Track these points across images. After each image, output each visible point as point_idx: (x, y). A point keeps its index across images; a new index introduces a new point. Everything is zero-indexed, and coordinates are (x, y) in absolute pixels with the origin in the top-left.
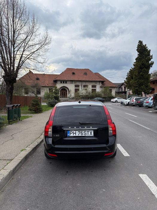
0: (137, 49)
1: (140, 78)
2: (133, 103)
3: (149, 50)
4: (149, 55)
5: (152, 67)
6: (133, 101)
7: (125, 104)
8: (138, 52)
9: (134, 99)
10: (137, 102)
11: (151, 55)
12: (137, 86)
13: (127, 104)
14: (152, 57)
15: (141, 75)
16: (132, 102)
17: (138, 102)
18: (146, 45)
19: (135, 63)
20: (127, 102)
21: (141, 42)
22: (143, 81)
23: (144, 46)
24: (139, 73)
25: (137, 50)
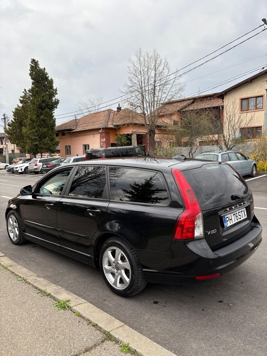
0: (29, 72)
1: (40, 126)
2: (37, 169)
3: (50, 78)
4: (51, 87)
5: (57, 108)
6: (36, 165)
7: (20, 171)
8: (32, 79)
9: (38, 161)
10: (47, 167)
11: (55, 88)
12: (36, 139)
13: (23, 170)
14: (56, 92)
15: (42, 120)
16: (35, 167)
17: (49, 166)
18: (44, 69)
19: (23, 97)
20: (23, 168)
21: (35, 62)
22: (45, 130)
23: (41, 70)
24: (38, 116)
25: (31, 74)
